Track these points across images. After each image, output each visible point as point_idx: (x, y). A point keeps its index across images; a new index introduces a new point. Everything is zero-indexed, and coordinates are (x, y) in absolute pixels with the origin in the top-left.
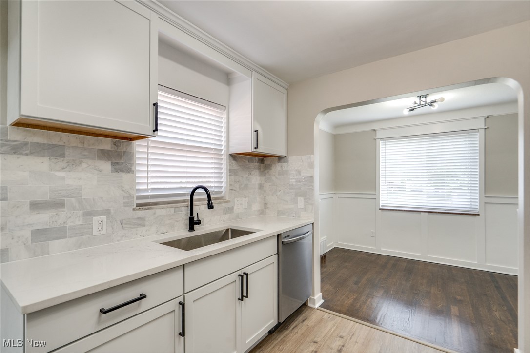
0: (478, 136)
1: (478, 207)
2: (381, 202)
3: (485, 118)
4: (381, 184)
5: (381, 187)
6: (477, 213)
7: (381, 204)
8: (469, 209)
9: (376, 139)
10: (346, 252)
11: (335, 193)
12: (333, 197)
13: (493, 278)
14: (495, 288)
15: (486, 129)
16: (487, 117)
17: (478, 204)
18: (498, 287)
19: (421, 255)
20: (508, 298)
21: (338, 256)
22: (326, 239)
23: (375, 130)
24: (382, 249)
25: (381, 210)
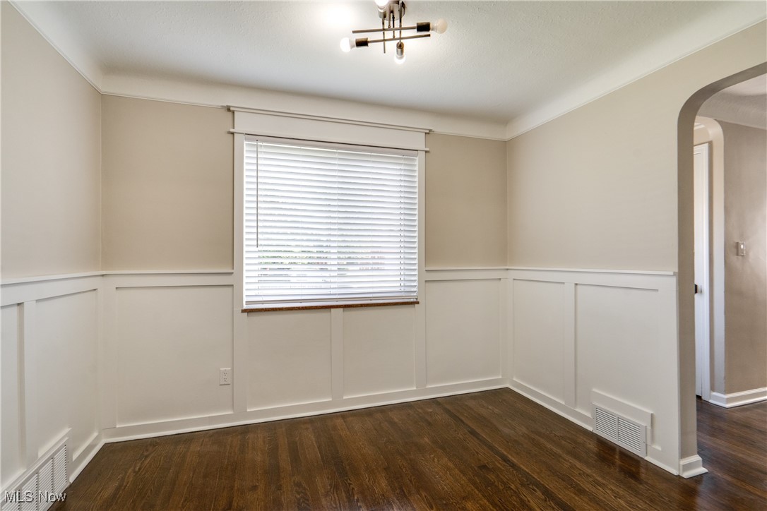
1: (416, 289)
2: (245, 293)
3: (426, 134)
4: (245, 249)
5: (245, 255)
6: (413, 300)
7: (245, 299)
8: (405, 294)
9: (233, 134)
10: (147, 457)
11: (103, 275)
12: (95, 290)
13: (447, 411)
14: (475, 438)
15: (427, 154)
16: (428, 133)
17: (416, 284)
18: (473, 433)
19: (331, 400)
20: (510, 457)
21: (118, 489)
22: (67, 438)
23: (232, 109)
24: (248, 410)
25: (246, 314)
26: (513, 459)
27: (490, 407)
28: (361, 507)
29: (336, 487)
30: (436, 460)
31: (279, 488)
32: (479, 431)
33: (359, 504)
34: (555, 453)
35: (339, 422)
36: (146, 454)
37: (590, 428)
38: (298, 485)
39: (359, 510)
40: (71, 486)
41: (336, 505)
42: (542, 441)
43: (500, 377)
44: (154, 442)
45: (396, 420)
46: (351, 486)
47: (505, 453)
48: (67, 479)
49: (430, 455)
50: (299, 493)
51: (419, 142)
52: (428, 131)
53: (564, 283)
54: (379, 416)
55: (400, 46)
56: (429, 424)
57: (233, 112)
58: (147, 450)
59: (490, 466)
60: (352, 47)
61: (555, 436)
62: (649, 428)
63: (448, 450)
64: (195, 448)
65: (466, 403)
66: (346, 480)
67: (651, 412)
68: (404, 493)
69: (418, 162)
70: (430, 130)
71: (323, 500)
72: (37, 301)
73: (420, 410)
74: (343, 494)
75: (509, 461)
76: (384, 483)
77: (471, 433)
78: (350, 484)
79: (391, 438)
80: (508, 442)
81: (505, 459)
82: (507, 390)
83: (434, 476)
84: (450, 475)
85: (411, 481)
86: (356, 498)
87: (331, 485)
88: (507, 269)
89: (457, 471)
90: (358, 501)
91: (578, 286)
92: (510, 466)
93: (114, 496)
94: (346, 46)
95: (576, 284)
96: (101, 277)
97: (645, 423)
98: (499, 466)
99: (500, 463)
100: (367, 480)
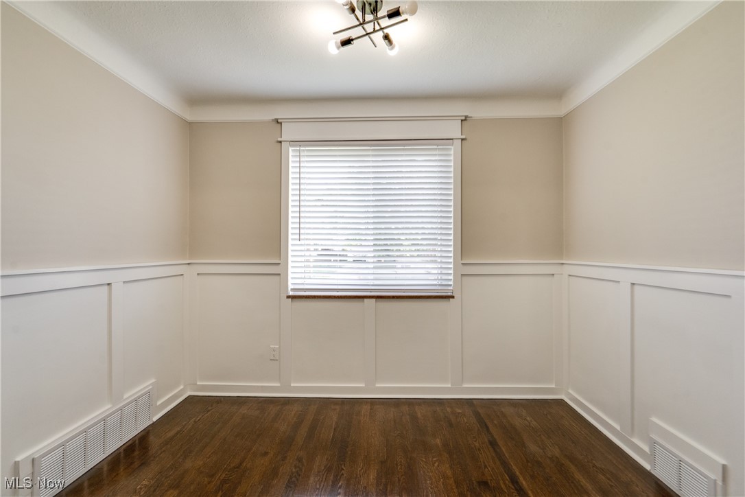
0: (452, 152)
1: (451, 283)
2: (290, 281)
3: (462, 121)
4: (290, 242)
5: (290, 248)
6: (449, 294)
7: (291, 287)
8: (440, 288)
9: (281, 142)
10: (209, 411)
11: (189, 264)
12: (182, 275)
13: (477, 415)
14: (491, 449)
15: (463, 141)
16: (465, 120)
17: (451, 277)
18: (493, 444)
19: (364, 386)
20: (521, 478)
21: (178, 432)
22: (151, 387)
23: (279, 121)
24: (292, 385)
25: (290, 299)
26: (524, 482)
27: (528, 419)
28: (340, 494)
29: (329, 470)
30: (436, 465)
31: (284, 459)
32: (500, 443)
33: (340, 490)
34: (582, 486)
35: (365, 409)
36: (210, 408)
37: (647, 467)
38: (300, 460)
39: (337, 496)
40: (153, 424)
41: (320, 486)
42: (573, 468)
43: (554, 386)
44: (219, 400)
45: (419, 415)
46: (343, 471)
47: (518, 473)
48: (150, 419)
49: (433, 457)
50: (296, 467)
51: (454, 130)
52: (464, 118)
53: (619, 282)
54: (405, 409)
55: (386, 37)
56: (451, 425)
57: (281, 123)
58: (212, 406)
59: (492, 484)
60: (338, 48)
61: (594, 466)
62: (720, 483)
63: (455, 456)
64: (244, 410)
65: (503, 410)
66: (341, 465)
67: (724, 462)
68: (387, 490)
69: (454, 150)
70: (466, 117)
71: (312, 478)
72: (124, 282)
73: (449, 409)
74: (332, 477)
75: (517, 483)
76: (373, 476)
77: (491, 443)
78: (343, 469)
79: (405, 433)
80: (528, 461)
81: (514, 480)
82: (561, 403)
83: (426, 480)
84: (443, 484)
85: (399, 480)
86: (340, 484)
87: (325, 467)
88: (563, 264)
89: (452, 481)
90: (340, 487)
91: (636, 287)
92: (516, 490)
93: (172, 438)
94: (333, 49)
95: (633, 284)
96: (187, 266)
97: (716, 476)
98: (503, 486)
99: (505, 483)
100: (359, 469)
